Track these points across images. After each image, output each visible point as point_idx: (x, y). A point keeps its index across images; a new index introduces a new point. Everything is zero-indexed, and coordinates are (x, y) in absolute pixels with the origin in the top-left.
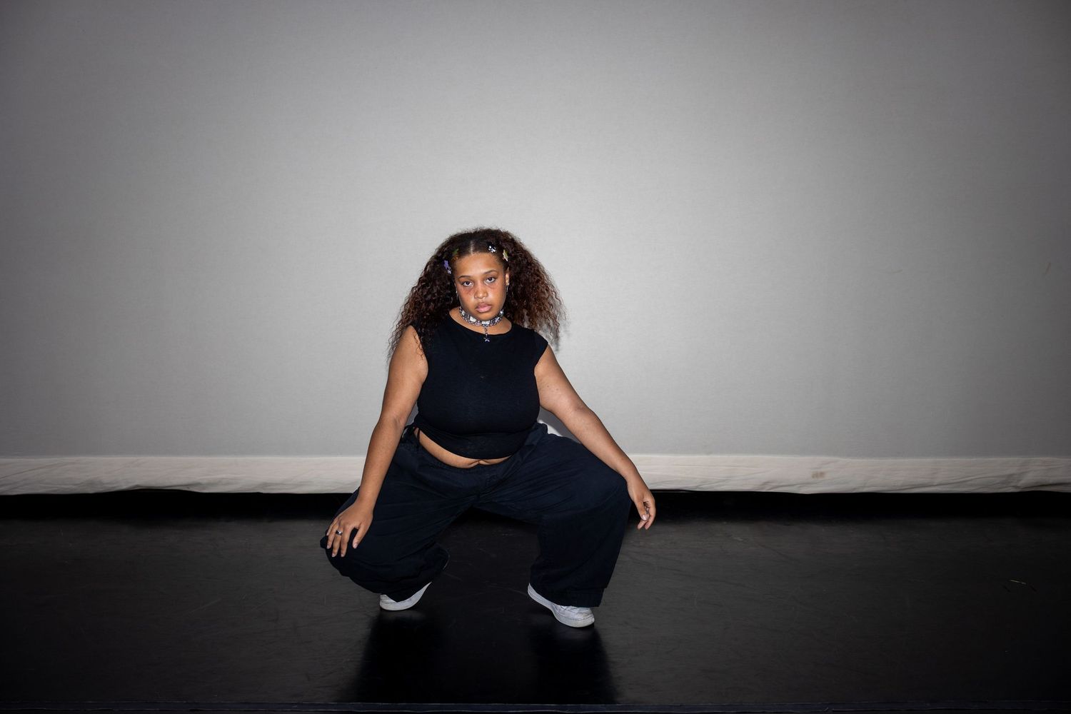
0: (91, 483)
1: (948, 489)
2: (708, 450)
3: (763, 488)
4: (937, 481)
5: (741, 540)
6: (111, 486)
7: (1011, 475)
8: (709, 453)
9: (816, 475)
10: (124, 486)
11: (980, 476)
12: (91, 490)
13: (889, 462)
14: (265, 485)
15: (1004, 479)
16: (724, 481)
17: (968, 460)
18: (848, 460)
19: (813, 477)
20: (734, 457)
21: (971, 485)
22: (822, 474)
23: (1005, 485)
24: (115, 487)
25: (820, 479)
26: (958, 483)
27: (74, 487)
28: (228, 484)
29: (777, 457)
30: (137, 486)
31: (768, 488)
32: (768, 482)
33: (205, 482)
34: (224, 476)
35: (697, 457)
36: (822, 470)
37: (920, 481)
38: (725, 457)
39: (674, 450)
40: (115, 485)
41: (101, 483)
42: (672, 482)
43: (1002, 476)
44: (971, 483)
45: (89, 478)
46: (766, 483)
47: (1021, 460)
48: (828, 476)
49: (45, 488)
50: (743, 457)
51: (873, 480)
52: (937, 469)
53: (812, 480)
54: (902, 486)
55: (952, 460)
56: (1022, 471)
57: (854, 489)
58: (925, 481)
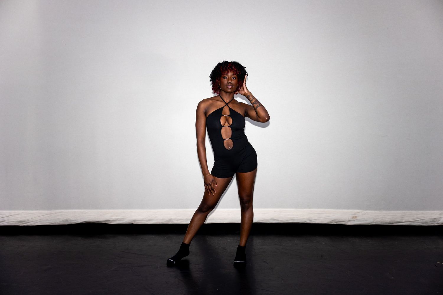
0: (67, 221)
1: (409, 224)
2: (309, 207)
3: (332, 223)
4: (404, 221)
5: (323, 243)
6: (74, 221)
7: (435, 218)
8: (310, 208)
9: (353, 217)
10: (79, 221)
11: (422, 219)
12: (66, 223)
13: (385, 212)
14: (135, 220)
16: (316, 219)
17: (417, 212)
18: (367, 211)
20: (320, 210)
21: (419, 222)
22: (356, 217)
23: (433, 223)
24: (75, 222)
25: (355, 219)
26: (413, 221)
27: (60, 222)
28: (120, 220)
29: (338, 210)
30: (85, 221)
31: (334, 222)
33: (111, 220)
34: (118, 217)
35: (305, 210)
36: (356, 215)
37: (397, 220)
38: (316, 210)
39: (296, 206)
40: (75, 221)
41: (70, 220)
42: (295, 220)
43: (432, 219)
44: (418, 221)
45: (66, 218)
46: (333, 220)
47: (440, 212)
48: (358, 218)
49: (48, 222)
50: (323, 210)
51: (377, 220)
52: (404, 216)
53: (352, 219)
54: (389, 222)
55: (410, 212)
56: (440, 217)
57: (370, 223)
58: (399, 220)
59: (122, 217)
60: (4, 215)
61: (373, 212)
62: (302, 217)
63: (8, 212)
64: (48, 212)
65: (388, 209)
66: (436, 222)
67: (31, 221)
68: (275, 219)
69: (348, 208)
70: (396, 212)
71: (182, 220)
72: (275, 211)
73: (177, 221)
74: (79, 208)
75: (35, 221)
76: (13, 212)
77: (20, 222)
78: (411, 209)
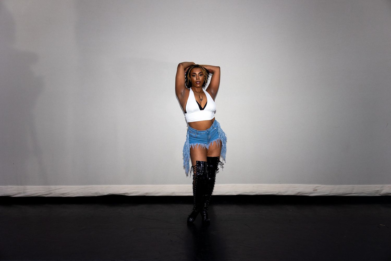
0: (96, 193)
2: (280, 182)
4: (354, 192)
5: (291, 210)
6: (102, 194)
7: (378, 191)
8: (280, 184)
9: (314, 190)
10: (106, 194)
11: (368, 191)
12: (96, 195)
13: (338, 186)
14: (147, 193)
15: (376, 192)
16: (285, 192)
17: (364, 186)
18: (324, 186)
19: (314, 191)
20: (288, 185)
22: (316, 190)
23: (376, 194)
25: (316, 192)
26: (361, 193)
27: (92, 194)
28: (136, 193)
29: (302, 185)
30: (110, 194)
32: (300, 192)
33: (129, 193)
34: (135, 191)
35: (276, 185)
36: (316, 189)
37: (348, 192)
38: (285, 185)
39: (270, 182)
41: (99, 193)
42: (269, 192)
43: (375, 191)
44: (365, 193)
45: (96, 191)
46: (299, 193)
47: (381, 185)
48: (318, 191)
49: (83, 194)
50: (291, 185)
51: (333, 192)
52: (353, 188)
53: (313, 192)
54: (342, 194)
55: (358, 185)
56: (381, 189)
57: (327, 195)
58: (350, 192)
59: (137, 191)
60: (51, 189)
61: (330, 186)
62: (275, 191)
63: (54, 186)
64: (83, 186)
65: (341, 183)
66: (379, 193)
67: (71, 193)
68: (254, 192)
69: (310, 183)
70: (347, 186)
71: (182, 193)
72: (253, 186)
73: (178, 194)
74: (105, 183)
75: (73, 193)
76: (58, 187)
77: (63, 194)
78: (359, 183)
